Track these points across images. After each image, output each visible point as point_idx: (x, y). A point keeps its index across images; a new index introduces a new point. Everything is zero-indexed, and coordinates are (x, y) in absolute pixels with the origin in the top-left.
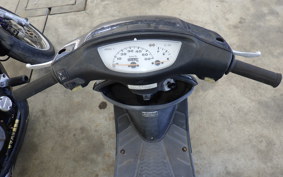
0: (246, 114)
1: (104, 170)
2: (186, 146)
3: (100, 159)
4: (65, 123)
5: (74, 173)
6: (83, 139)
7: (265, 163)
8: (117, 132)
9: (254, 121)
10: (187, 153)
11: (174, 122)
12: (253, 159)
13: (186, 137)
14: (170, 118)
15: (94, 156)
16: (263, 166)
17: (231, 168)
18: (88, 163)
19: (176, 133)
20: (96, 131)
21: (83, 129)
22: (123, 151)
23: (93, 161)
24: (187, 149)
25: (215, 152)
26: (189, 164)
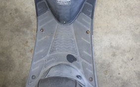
0: (132, 9)
1: (31, 39)
2: (89, 30)
3: (29, 32)
4: (3, 4)
5: (12, 39)
6: (16, 17)
7: (136, 42)
8: (37, 15)
9: (136, 15)
10: (89, 35)
11: (83, 11)
12: (129, 39)
13: (90, 24)
14: (80, 8)
15: (25, 29)
16: (134, 44)
17: (114, 44)
18: (21, 33)
19: (83, 19)
20: (26, 12)
21: (16, 10)
22: (42, 30)
23: (24, 33)
24: (89, 33)
25: (106, 33)
26: (90, 43)
